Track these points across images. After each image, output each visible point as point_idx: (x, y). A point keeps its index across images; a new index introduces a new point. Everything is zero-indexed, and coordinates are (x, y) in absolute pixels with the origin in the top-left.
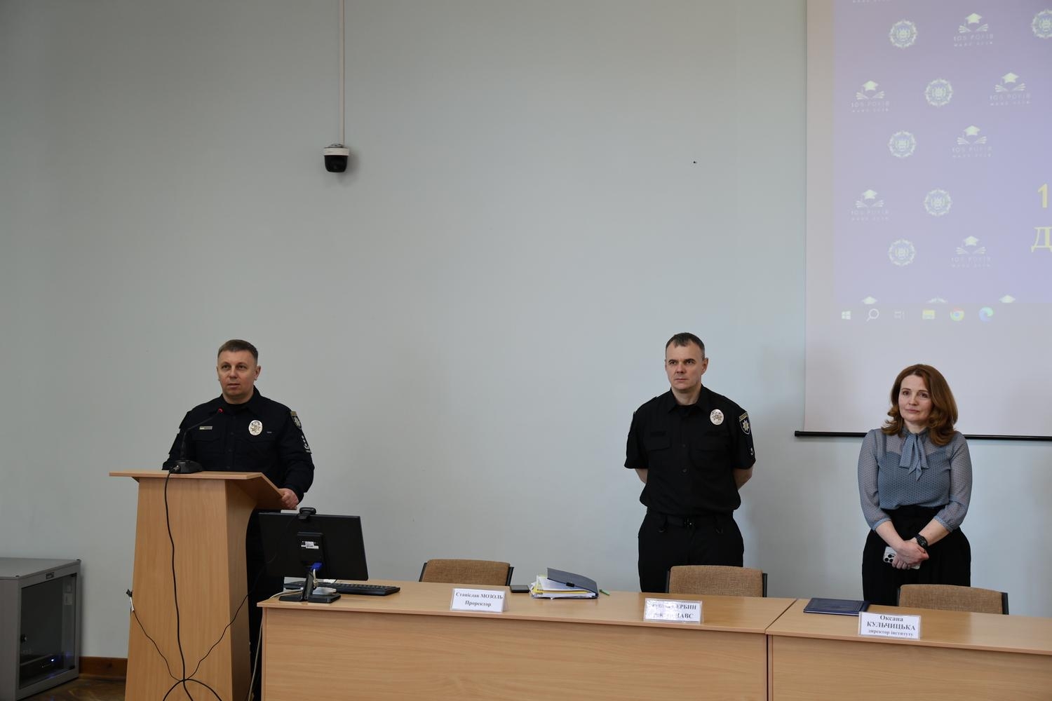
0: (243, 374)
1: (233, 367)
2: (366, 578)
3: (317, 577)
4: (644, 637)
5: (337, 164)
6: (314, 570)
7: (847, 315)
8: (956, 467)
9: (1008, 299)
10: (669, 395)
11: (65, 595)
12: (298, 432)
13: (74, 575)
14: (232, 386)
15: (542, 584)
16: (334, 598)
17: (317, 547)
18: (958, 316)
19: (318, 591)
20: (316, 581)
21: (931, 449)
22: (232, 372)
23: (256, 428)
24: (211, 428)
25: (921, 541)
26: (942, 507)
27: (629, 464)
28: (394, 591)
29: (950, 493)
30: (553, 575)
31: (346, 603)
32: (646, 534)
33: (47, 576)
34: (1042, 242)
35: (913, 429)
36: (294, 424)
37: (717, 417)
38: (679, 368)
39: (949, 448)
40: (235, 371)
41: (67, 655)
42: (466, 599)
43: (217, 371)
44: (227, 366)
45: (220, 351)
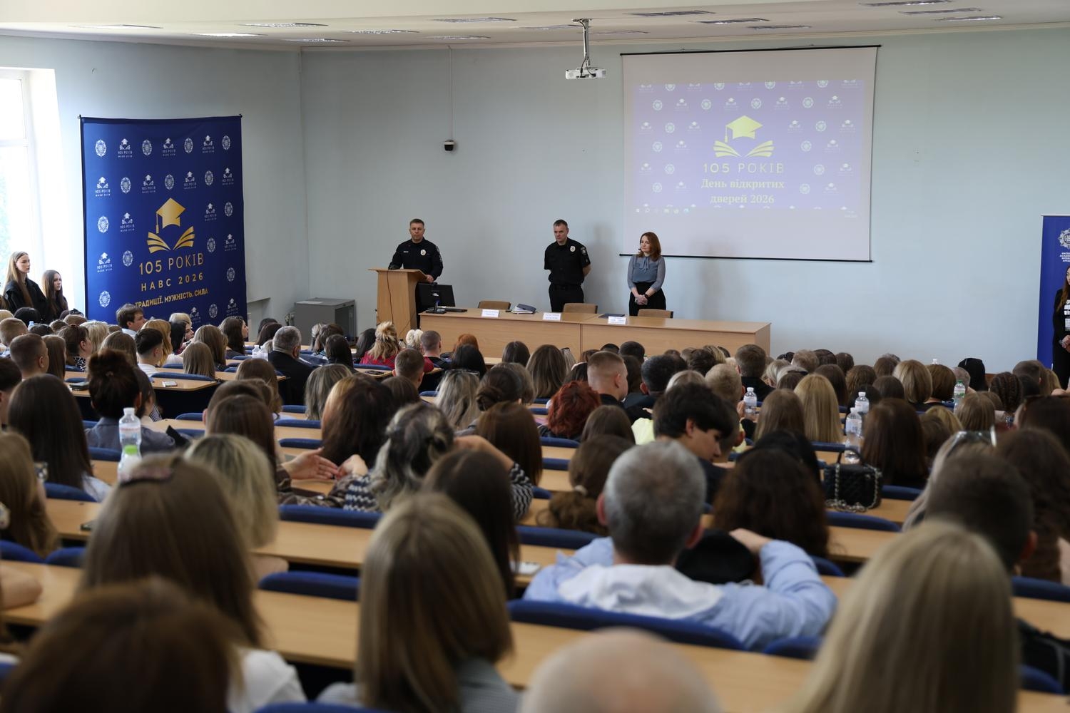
0: (420, 232)
1: (417, 229)
2: (454, 306)
4: (543, 325)
5: (449, 148)
6: (437, 303)
7: (638, 210)
8: (659, 269)
9: (693, 206)
10: (556, 242)
12: (438, 254)
13: (353, 306)
14: (415, 236)
15: (516, 309)
16: (444, 313)
17: (437, 295)
18: (677, 211)
19: (438, 310)
20: (438, 307)
21: (651, 262)
22: (417, 231)
23: (423, 252)
24: (408, 252)
25: (646, 296)
26: (653, 283)
27: (545, 268)
28: (466, 311)
29: (656, 277)
30: (520, 306)
31: (448, 314)
32: (551, 290)
34: (705, 184)
35: (646, 255)
37: (573, 249)
38: (558, 234)
39: (657, 262)
41: (352, 336)
42: (487, 313)
43: (410, 230)
44: (415, 229)
45: (411, 223)
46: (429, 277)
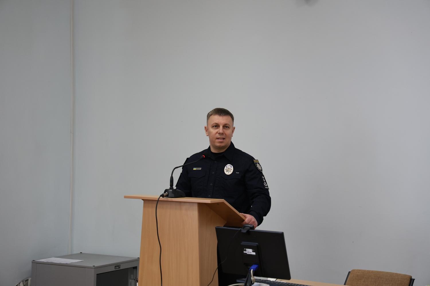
0: (228, 132)
1: (221, 127)
2: (289, 278)
3: (254, 275)
6: (252, 270)
11: (130, 281)
13: (134, 268)
14: (219, 140)
17: (254, 253)
20: (253, 278)
22: (221, 130)
23: (229, 170)
24: (200, 169)
33: (115, 267)
36: (257, 168)
40: (222, 130)
43: (206, 129)
44: (217, 126)
45: (209, 116)
46: (249, 218)
